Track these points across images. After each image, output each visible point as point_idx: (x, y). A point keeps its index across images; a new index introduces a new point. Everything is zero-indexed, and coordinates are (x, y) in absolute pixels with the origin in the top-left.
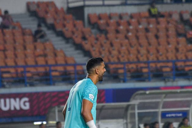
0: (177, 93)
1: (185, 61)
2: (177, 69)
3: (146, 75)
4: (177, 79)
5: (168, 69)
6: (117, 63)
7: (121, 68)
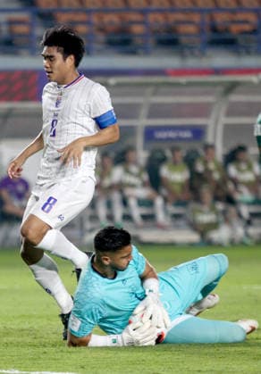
0: (178, 85)
1: (233, 12)
2: (214, 29)
3: (138, 41)
4: (210, 52)
5: (191, 29)
6: (76, 11)
7: (83, 23)
